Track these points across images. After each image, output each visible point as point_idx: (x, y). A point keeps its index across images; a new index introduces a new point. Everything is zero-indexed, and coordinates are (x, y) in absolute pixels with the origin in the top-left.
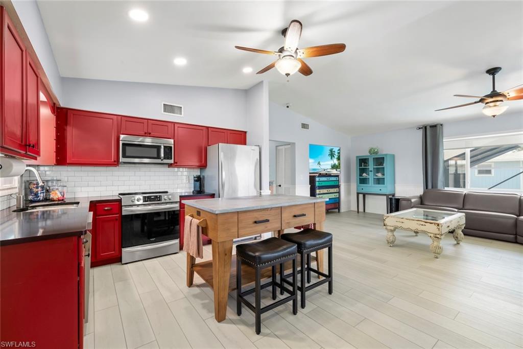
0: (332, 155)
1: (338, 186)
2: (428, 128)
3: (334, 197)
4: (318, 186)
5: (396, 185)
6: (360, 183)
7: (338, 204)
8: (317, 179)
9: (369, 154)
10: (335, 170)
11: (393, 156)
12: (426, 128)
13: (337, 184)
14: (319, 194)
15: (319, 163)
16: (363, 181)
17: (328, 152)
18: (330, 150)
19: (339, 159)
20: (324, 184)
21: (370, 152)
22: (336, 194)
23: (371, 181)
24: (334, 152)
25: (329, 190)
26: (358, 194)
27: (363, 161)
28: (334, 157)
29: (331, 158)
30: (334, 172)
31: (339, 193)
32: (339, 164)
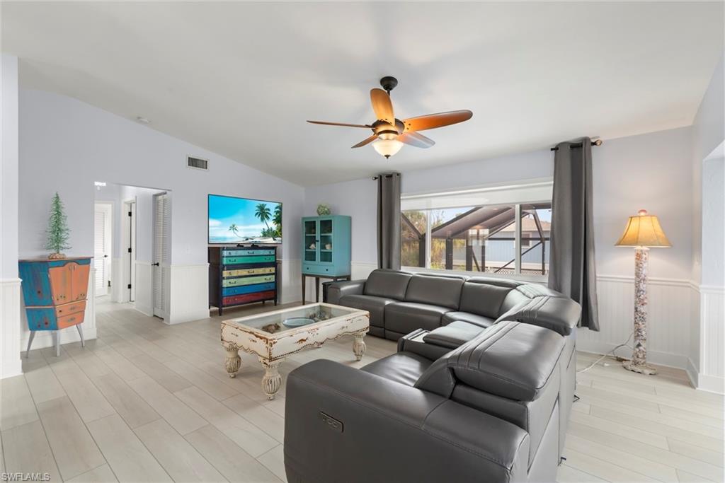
0: (263, 213)
1: (276, 265)
2: (384, 178)
3: (264, 281)
4: (227, 265)
5: (353, 262)
6: (306, 260)
7: (273, 292)
8: (225, 253)
9: (317, 215)
10: (272, 239)
11: (350, 219)
12: (381, 177)
13: (272, 260)
14: (228, 278)
15: (233, 227)
16: (310, 256)
17: (255, 210)
18: (258, 207)
19: (278, 220)
20: (239, 261)
21: (318, 211)
22: (268, 277)
23: (318, 256)
24: (269, 210)
25: (251, 270)
26: (304, 276)
27: (310, 226)
28: (268, 218)
29: (262, 219)
30: (270, 241)
31: (277, 274)
32: (280, 230)
